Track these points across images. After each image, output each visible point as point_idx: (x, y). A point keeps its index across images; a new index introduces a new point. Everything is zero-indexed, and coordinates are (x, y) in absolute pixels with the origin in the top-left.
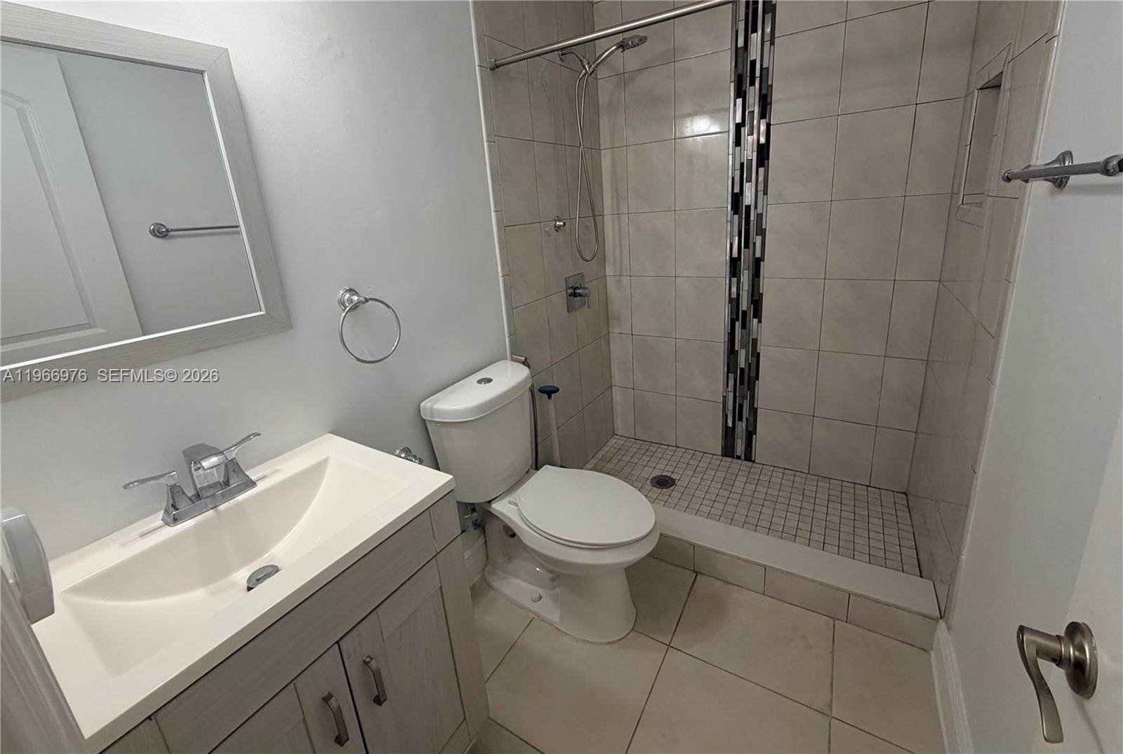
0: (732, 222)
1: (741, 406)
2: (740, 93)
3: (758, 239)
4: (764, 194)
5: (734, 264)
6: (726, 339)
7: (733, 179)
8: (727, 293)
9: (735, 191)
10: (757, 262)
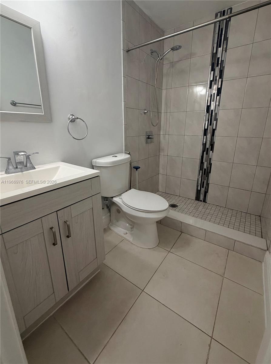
0: (206, 116)
1: (203, 182)
2: (213, 69)
3: (215, 122)
4: (218, 106)
5: (206, 131)
6: (200, 158)
7: (208, 100)
8: (202, 142)
9: (208, 105)
10: (214, 131)
